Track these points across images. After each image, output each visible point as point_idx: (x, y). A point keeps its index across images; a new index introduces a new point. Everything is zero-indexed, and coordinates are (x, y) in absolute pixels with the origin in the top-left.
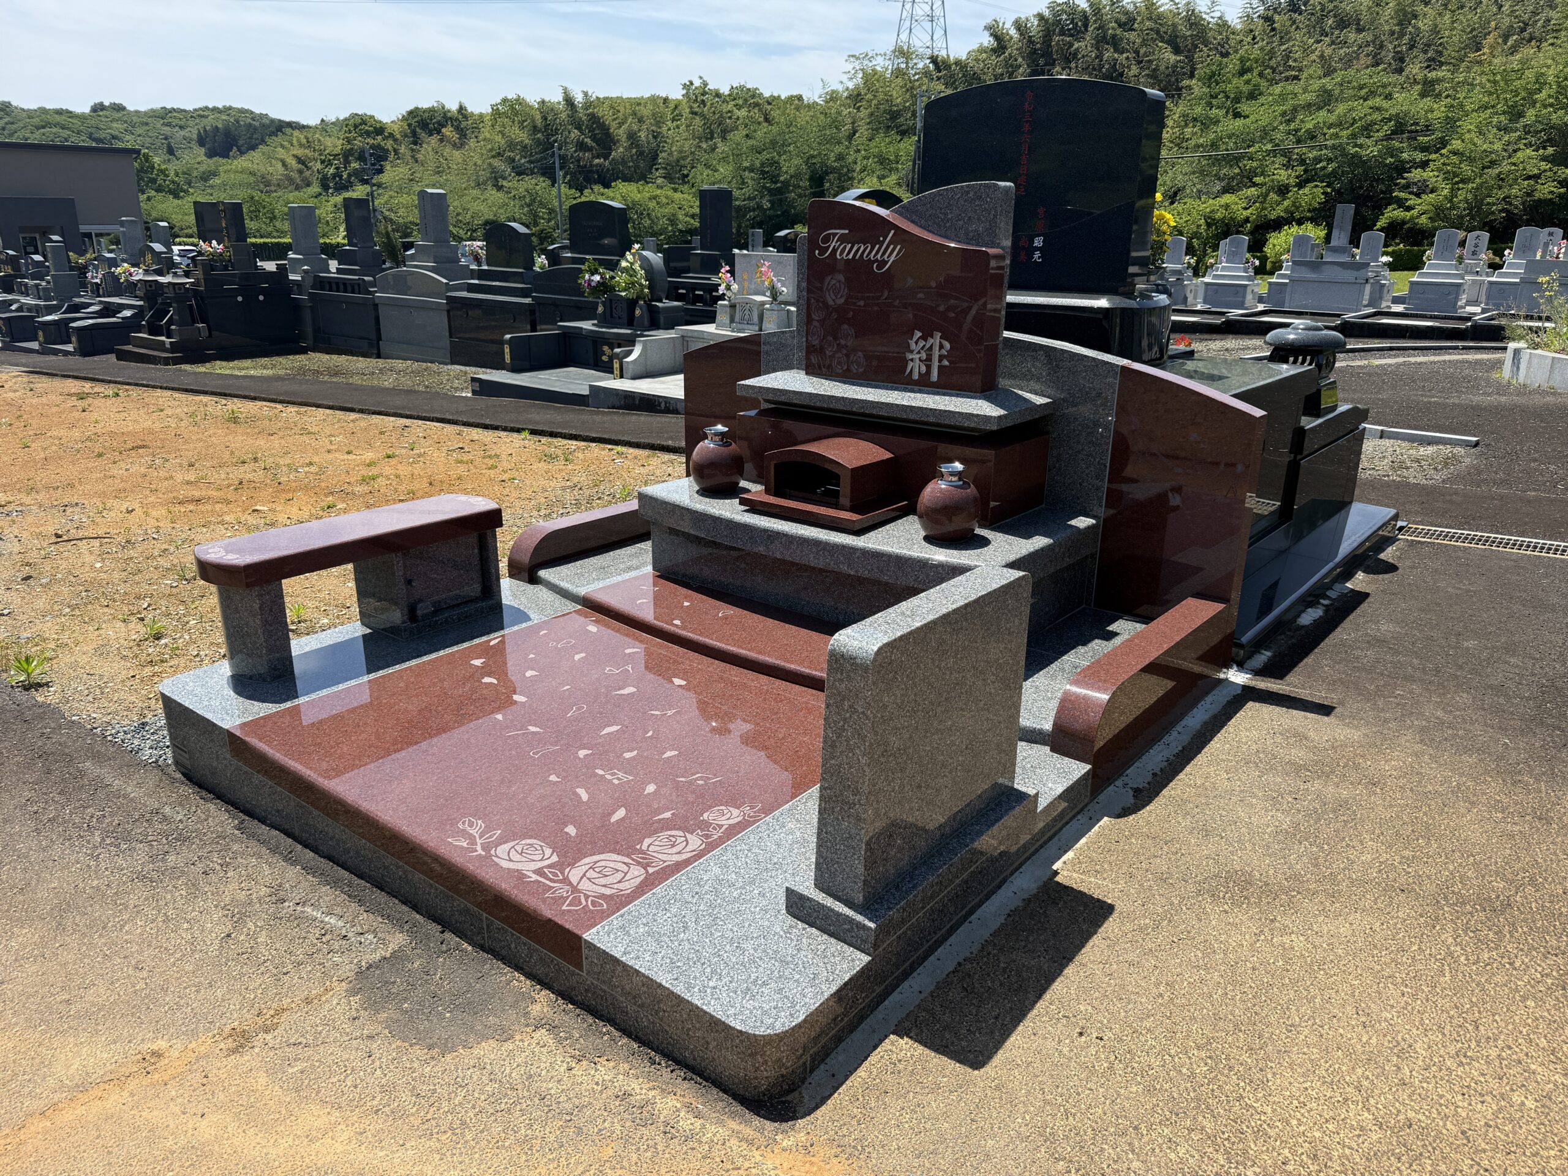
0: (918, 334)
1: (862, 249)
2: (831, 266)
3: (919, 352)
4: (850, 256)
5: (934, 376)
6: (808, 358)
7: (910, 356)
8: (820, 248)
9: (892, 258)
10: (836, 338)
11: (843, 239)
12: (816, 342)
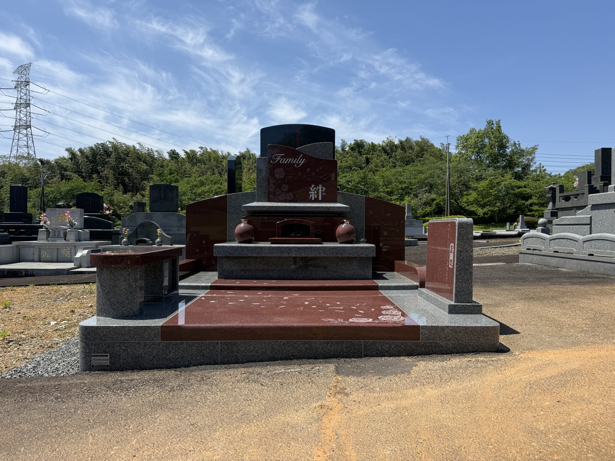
0: (313, 186)
1: (290, 160)
2: (279, 165)
3: (314, 191)
4: (286, 162)
5: (320, 198)
6: (269, 197)
7: (310, 193)
8: (273, 160)
9: (302, 162)
10: (280, 189)
11: (282, 157)
12: (272, 190)
